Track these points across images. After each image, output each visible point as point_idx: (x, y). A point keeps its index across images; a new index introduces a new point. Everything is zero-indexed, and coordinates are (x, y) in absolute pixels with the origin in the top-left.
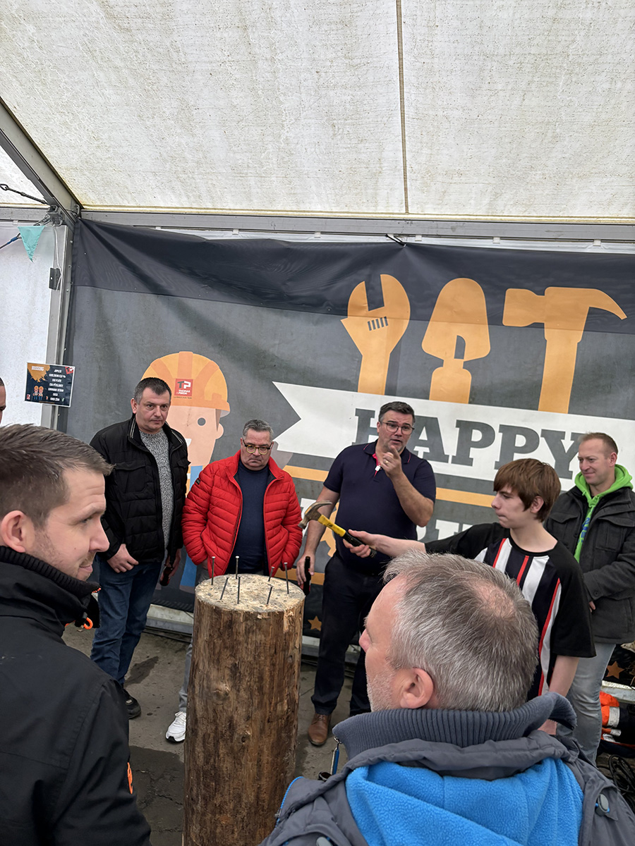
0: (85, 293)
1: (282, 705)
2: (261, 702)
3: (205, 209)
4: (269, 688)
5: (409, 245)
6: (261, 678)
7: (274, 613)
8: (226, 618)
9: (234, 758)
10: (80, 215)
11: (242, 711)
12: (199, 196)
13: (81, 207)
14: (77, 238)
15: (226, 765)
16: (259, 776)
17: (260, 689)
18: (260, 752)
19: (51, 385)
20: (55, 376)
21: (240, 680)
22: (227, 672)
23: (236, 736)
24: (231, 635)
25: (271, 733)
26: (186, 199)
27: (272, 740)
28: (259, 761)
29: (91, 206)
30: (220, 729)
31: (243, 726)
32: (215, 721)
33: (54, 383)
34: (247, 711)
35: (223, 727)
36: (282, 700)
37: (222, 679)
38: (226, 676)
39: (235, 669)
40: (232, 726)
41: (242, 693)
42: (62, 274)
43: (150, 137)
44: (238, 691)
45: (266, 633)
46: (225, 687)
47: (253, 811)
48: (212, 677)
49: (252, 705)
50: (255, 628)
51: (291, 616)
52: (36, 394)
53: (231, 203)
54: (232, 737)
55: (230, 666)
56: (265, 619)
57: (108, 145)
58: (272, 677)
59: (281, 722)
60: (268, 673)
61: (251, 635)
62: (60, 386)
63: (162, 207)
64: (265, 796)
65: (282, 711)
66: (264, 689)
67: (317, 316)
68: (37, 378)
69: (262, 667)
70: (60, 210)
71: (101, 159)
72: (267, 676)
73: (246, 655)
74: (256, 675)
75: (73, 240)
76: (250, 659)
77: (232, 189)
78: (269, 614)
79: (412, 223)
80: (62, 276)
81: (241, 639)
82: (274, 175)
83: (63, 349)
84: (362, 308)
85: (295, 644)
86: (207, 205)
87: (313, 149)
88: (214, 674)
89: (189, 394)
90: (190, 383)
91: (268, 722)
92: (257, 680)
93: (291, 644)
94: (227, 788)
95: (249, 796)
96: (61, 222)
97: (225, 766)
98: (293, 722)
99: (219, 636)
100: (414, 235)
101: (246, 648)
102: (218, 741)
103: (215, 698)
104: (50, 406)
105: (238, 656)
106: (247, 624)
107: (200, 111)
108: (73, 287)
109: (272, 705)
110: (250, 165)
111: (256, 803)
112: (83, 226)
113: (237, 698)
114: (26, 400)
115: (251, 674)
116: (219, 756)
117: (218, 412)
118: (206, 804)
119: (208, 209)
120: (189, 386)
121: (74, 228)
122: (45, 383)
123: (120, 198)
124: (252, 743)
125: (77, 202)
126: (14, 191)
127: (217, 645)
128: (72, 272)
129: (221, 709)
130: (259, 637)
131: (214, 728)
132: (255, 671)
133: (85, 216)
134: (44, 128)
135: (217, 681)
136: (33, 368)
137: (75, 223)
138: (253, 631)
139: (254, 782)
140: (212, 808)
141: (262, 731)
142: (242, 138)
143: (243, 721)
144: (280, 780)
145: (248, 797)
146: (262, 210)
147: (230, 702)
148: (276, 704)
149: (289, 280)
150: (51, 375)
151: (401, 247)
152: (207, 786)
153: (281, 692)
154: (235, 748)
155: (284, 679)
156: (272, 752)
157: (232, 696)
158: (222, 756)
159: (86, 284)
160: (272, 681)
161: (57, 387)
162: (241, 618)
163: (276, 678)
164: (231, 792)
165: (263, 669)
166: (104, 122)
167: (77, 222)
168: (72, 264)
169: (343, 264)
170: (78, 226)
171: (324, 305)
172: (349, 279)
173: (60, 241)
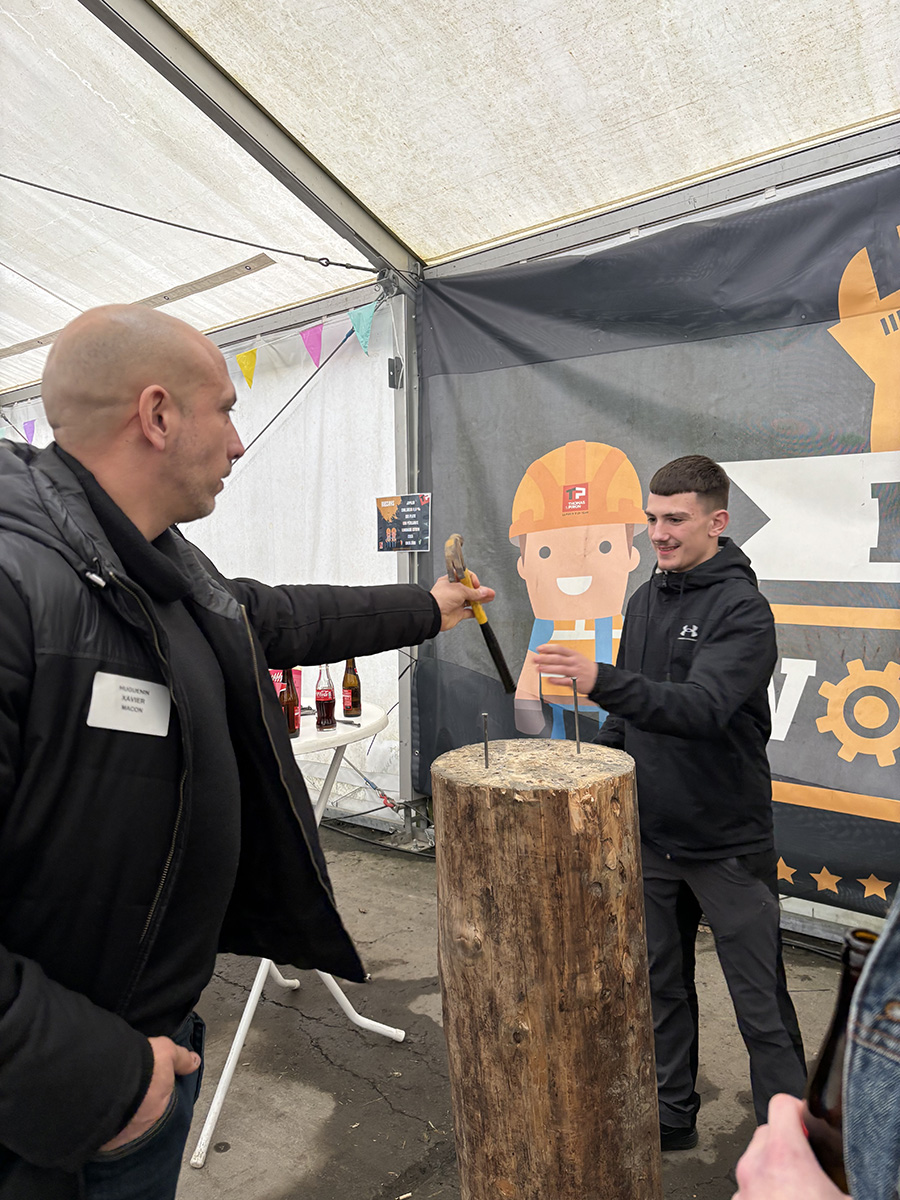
1: (588, 979)
2: (541, 968)
4: (555, 943)
6: (536, 921)
7: (545, 792)
8: (463, 801)
9: (506, 1071)
10: (422, 274)
11: (508, 980)
12: (571, 191)
13: (423, 264)
14: (421, 309)
15: (495, 1082)
16: (556, 1116)
17: (537, 942)
18: (553, 1068)
19: (405, 523)
20: (408, 510)
21: (499, 921)
22: (476, 904)
23: (503, 1029)
24: (474, 833)
25: (569, 1033)
26: (553, 203)
27: (574, 1047)
28: (553, 1085)
29: (435, 259)
30: (476, 1011)
31: (513, 1011)
32: (467, 995)
33: (407, 520)
34: (517, 982)
35: (481, 1010)
36: (586, 970)
37: (469, 917)
38: (475, 911)
39: (487, 897)
40: (494, 1009)
41: (505, 947)
42: (404, 364)
43: (473, 112)
44: (498, 942)
45: (535, 832)
46: (473, 932)
47: (553, 1181)
48: (453, 913)
49: (526, 973)
50: (512, 819)
51: (588, 802)
52: (388, 540)
53: (620, 188)
54: (496, 1027)
55: (479, 894)
56: (529, 803)
57: (425, 150)
58: (558, 921)
59: (590, 1013)
60: (548, 912)
61: (506, 834)
62: (415, 523)
63: (523, 231)
64: (575, 1158)
65: (590, 992)
66: (544, 944)
68: (388, 517)
69: (536, 899)
70: (392, 272)
71: (424, 177)
72: (546, 915)
73: (504, 874)
74: (527, 914)
75: (415, 314)
76: (511, 881)
77: (614, 160)
78: (536, 793)
80: (404, 367)
81: (492, 841)
82: (671, 107)
83: (416, 471)
84: (866, 298)
85: (604, 859)
86: (587, 203)
88: (457, 908)
89: (585, 507)
90: (584, 490)
91: (561, 1010)
92: (528, 924)
93: (595, 860)
94: (501, 1127)
95: (542, 1152)
96: (396, 289)
97: (493, 1083)
98: (622, 1019)
99: (457, 836)
101: (502, 859)
102: (477, 1035)
103: (460, 952)
104: (406, 554)
105: (492, 875)
106: (498, 813)
107: (524, 30)
108: (421, 380)
109: (566, 976)
110: (629, 102)
111: (556, 1167)
112: (426, 288)
113: (497, 956)
114: (379, 550)
115: (516, 911)
116: (481, 1063)
117: (629, 528)
118: (473, 1152)
120: (584, 494)
121: (417, 296)
122: (398, 523)
123: (466, 234)
124: (533, 1046)
125: (417, 258)
126: (337, 264)
127: (456, 851)
128: (418, 359)
129: (473, 974)
130: (522, 839)
131: (468, 1009)
132: (523, 905)
133: (429, 275)
134: (345, 155)
135: (461, 920)
136: (384, 504)
137: (416, 288)
138: (510, 827)
139: (548, 1126)
140: (484, 1161)
141: (551, 1026)
142: (601, 53)
143: (512, 1002)
144: (605, 1132)
145: (539, 1153)
146: (672, 184)
147: (485, 963)
148: (574, 976)
149: (725, 283)
150: (404, 510)
152: (471, 1118)
153: (581, 953)
154: (505, 1052)
155: (586, 927)
156: (578, 1072)
157: (488, 951)
158: (485, 1063)
159: (437, 372)
160: (559, 927)
161: (411, 526)
162: (488, 802)
163: (567, 923)
164: (510, 1136)
165: (538, 903)
166: (408, 113)
167: (419, 286)
168: (418, 347)
169: (822, 227)
170: (420, 292)
171: (793, 312)
172: (835, 251)
173: (397, 319)
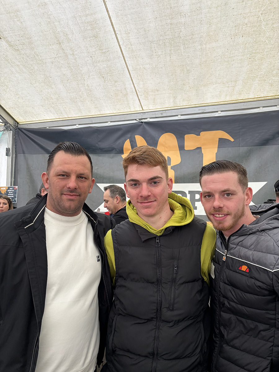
0: (21, 157)
3: (65, 118)
5: (145, 123)
10: (17, 126)
12: (61, 113)
13: (18, 123)
14: (17, 135)
20: (10, 191)
26: (57, 115)
29: (22, 122)
33: (10, 194)
42: (11, 150)
43: (37, 91)
53: (73, 114)
57: (22, 97)
62: (12, 195)
63: (48, 120)
67: (112, 155)
68: (3, 192)
70: (9, 125)
71: (21, 102)
75: (15, 136)
77: (73, 108)
79: (145, 114)
80: (11, 151)
82: (87, 101)
83: (13, 180)
84: (129, 149)
87: (99, 88)
96: (9, 129)
100: (146, 119)
107: (52, 78)
108: (16, 155)
110: (77, 97)
112: (19, 130)
119: (66, 118)
121: (15, 132)
123: (32, 118)
125: (16, 121)
128: (15, 149)
133: (19, 126)
136: (2, 189)
142: (71, 87)
146: (87, 116)
149: (99, 142)
150: (8, 191)
151: (142, 124)
159: (21, 153)
166: (18, 87)
167: (16, 129)
168: (15, 146)
169: (120, 133)
170: (17, 130)
171: (114, 150)
172: (123, 139)
173: (9, 137)
